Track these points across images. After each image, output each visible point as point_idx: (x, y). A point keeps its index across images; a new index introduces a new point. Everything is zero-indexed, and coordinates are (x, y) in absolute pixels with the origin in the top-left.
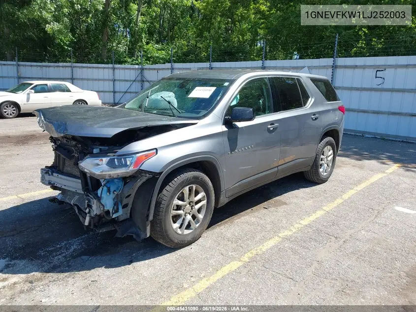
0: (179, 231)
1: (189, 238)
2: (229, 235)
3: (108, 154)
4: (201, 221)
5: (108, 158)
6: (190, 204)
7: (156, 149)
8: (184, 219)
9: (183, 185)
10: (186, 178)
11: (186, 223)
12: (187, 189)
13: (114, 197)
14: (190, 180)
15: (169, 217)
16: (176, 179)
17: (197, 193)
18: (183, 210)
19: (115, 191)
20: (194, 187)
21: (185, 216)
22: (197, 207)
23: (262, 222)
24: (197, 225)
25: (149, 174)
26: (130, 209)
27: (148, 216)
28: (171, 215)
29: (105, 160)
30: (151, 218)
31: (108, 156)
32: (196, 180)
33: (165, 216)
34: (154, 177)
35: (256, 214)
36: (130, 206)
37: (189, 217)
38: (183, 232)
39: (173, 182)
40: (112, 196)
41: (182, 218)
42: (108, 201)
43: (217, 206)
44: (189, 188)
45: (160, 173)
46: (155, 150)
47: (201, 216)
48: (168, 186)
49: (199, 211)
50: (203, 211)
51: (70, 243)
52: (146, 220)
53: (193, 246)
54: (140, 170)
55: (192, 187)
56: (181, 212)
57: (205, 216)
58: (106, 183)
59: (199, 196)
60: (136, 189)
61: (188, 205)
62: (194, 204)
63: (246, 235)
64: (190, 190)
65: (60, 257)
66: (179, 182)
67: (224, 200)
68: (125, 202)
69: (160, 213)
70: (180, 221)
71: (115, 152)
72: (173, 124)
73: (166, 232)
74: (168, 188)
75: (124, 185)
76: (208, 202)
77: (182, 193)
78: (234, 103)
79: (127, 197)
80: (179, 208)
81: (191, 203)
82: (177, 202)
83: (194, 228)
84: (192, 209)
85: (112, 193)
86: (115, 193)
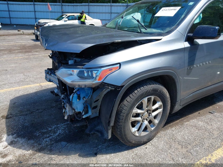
0: (137, 134)
1: (145, 140)
2: (179, 138)
3: (78, 67)
4: (156, 125)
5: (78, 70)
6: (147, 112)
7: (120, 63)
8: (142, 124)
9: (143, 96)
10: (146, 90)
11: (143, 127)
12: (146, 100)
13: (84, 102)
14: (149, 92)
15: (128, 123)
16: (136, 91)
17: (154, 103)
18: (141, 117)
19: (84, 97)
20: (153, 97)
21: (143, 121)
22: (154, 114)
23: (209, 127)
24: (153, 129)
25: (112, 87)
26: (99, 109)
27: (109, 122)
28: (130, 122)
29: (76, 71)
30: (112, 124)
31: (78, 68)
32: (155, 92)
33: (125, 123)
34: (116, 89)
35: (203, 118)
36: (98, 108)
37: (146, 123)
38: (140, 135)
39: (133, 94)
40: (82, 101)
41: (140, 124)
42: (78, 106)
43: (172, 112)
44: (148, 98)
45: (122, 87)
46: (119, 65)
47: (156, 121)
48: (128, 97)
49: (155, 117)
50: (159, 118)
51: (58, 127)
52: (108, 125)
53: (148, 145)
54: (104, 83)
55: (151, 98)
56: (139, 119)
57: (160, 122)
58: (77, 91)
59: (156, 106)
60: (103, 96)
61: (146, 113)
62: (151, 112)
63: (195, 139)
64: (149, 100)
65: (48, 139)
66: (138, 94)
67: (178, 108)
68: (94, 105)
69: (120, 120)
70: (138, 126)
71: (84, 65)
72: (139, 40)
73: (125, 135)
74: (128, 99)
75: (93, 92)
76: (164, 110)
77: (142, 103)
78: (197, 21)
79: (95, 102)
80: (137, 115)
81: (149, 111)
82: (136, 111)
83: (150, 131)
84: (149, 115)
85: (82, 99)
86: (84, 99)
